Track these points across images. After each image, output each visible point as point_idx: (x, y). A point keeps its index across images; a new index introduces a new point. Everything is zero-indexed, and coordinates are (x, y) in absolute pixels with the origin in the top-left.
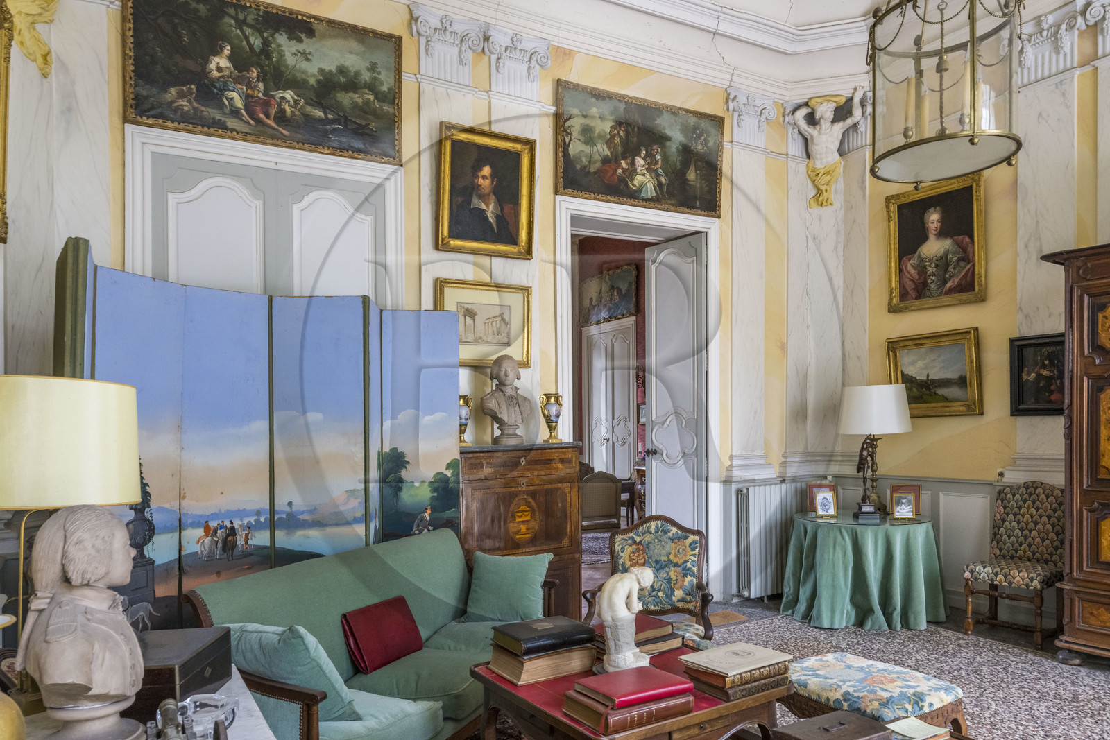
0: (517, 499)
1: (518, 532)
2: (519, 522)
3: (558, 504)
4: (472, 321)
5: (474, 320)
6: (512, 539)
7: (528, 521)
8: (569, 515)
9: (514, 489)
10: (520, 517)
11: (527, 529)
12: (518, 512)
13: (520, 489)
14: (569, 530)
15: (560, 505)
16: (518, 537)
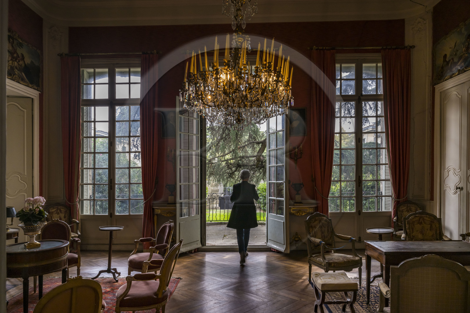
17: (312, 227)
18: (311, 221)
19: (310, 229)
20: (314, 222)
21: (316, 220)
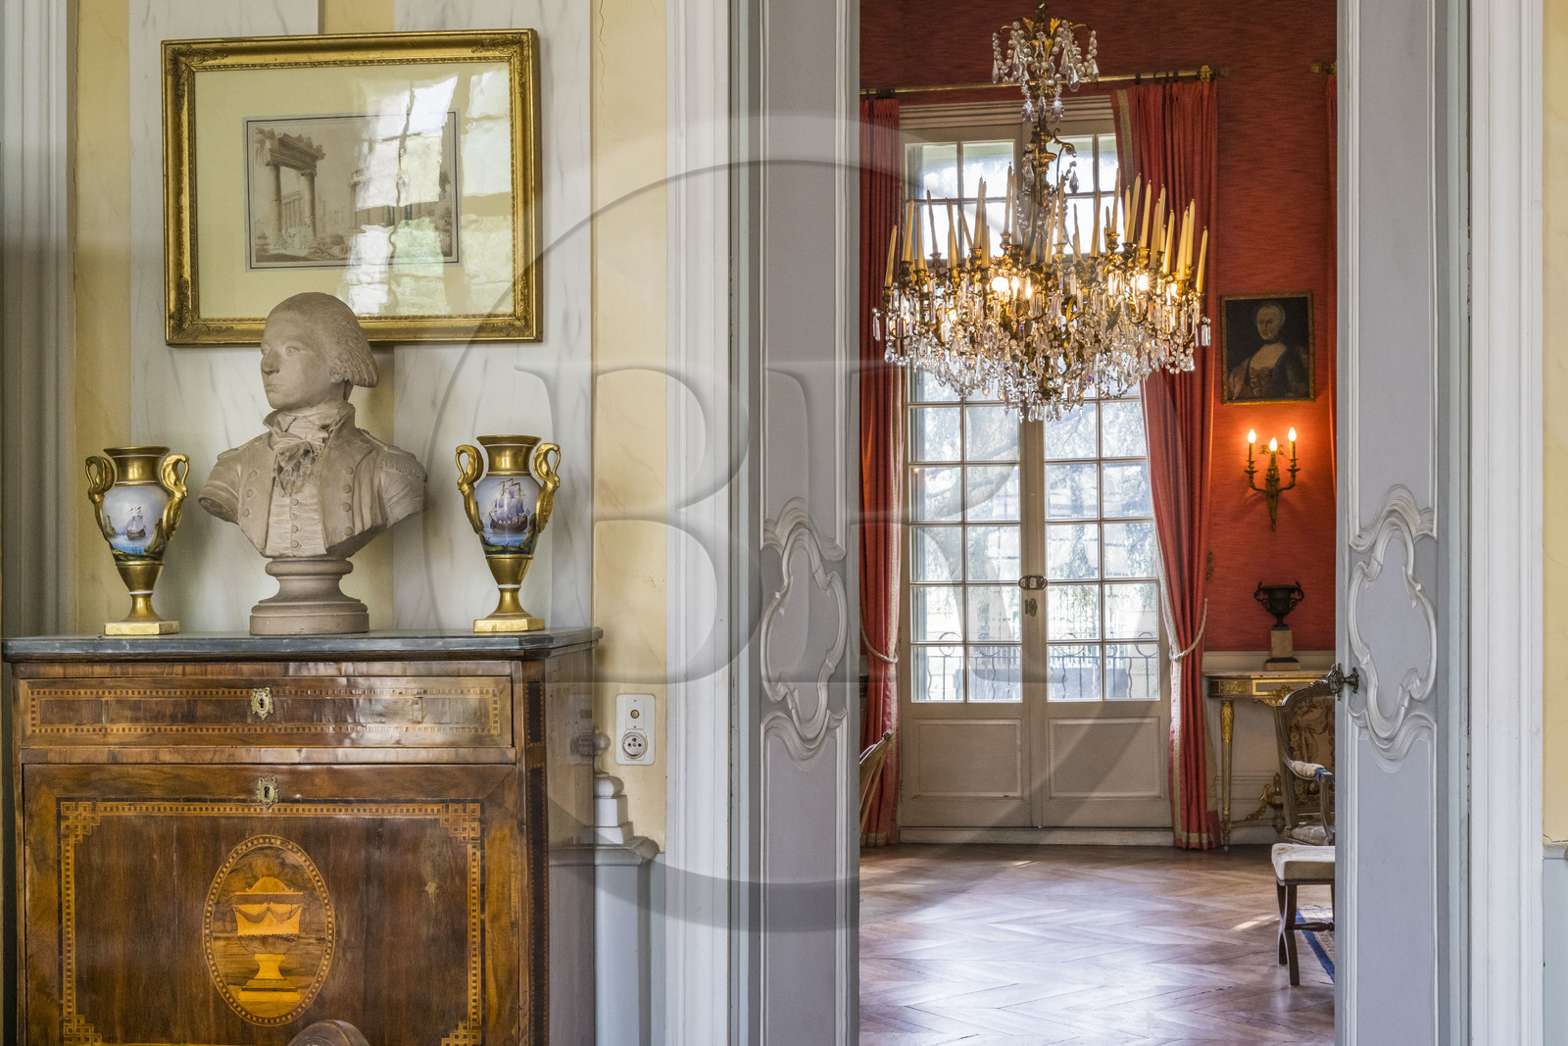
0: (241, 848)
1: (246, 976)
2: (252, 938)
3: (422, 883)
4: (303, 182)
5: (311, 178)
6: (222, 1005)
7: (286, 939)
8: (474, 936)
9: (230, 810)
10: (256, 920)
11: (285, 971)
12: (247, 900)
13: (253, 811)
14: (473, 993)
15: (431, 888)
16: (244, 997)
17: (1297, 727)
18: (1296, 709)
19: (1293, 734)
20: (1306, 713)
21: (1314, 706)
